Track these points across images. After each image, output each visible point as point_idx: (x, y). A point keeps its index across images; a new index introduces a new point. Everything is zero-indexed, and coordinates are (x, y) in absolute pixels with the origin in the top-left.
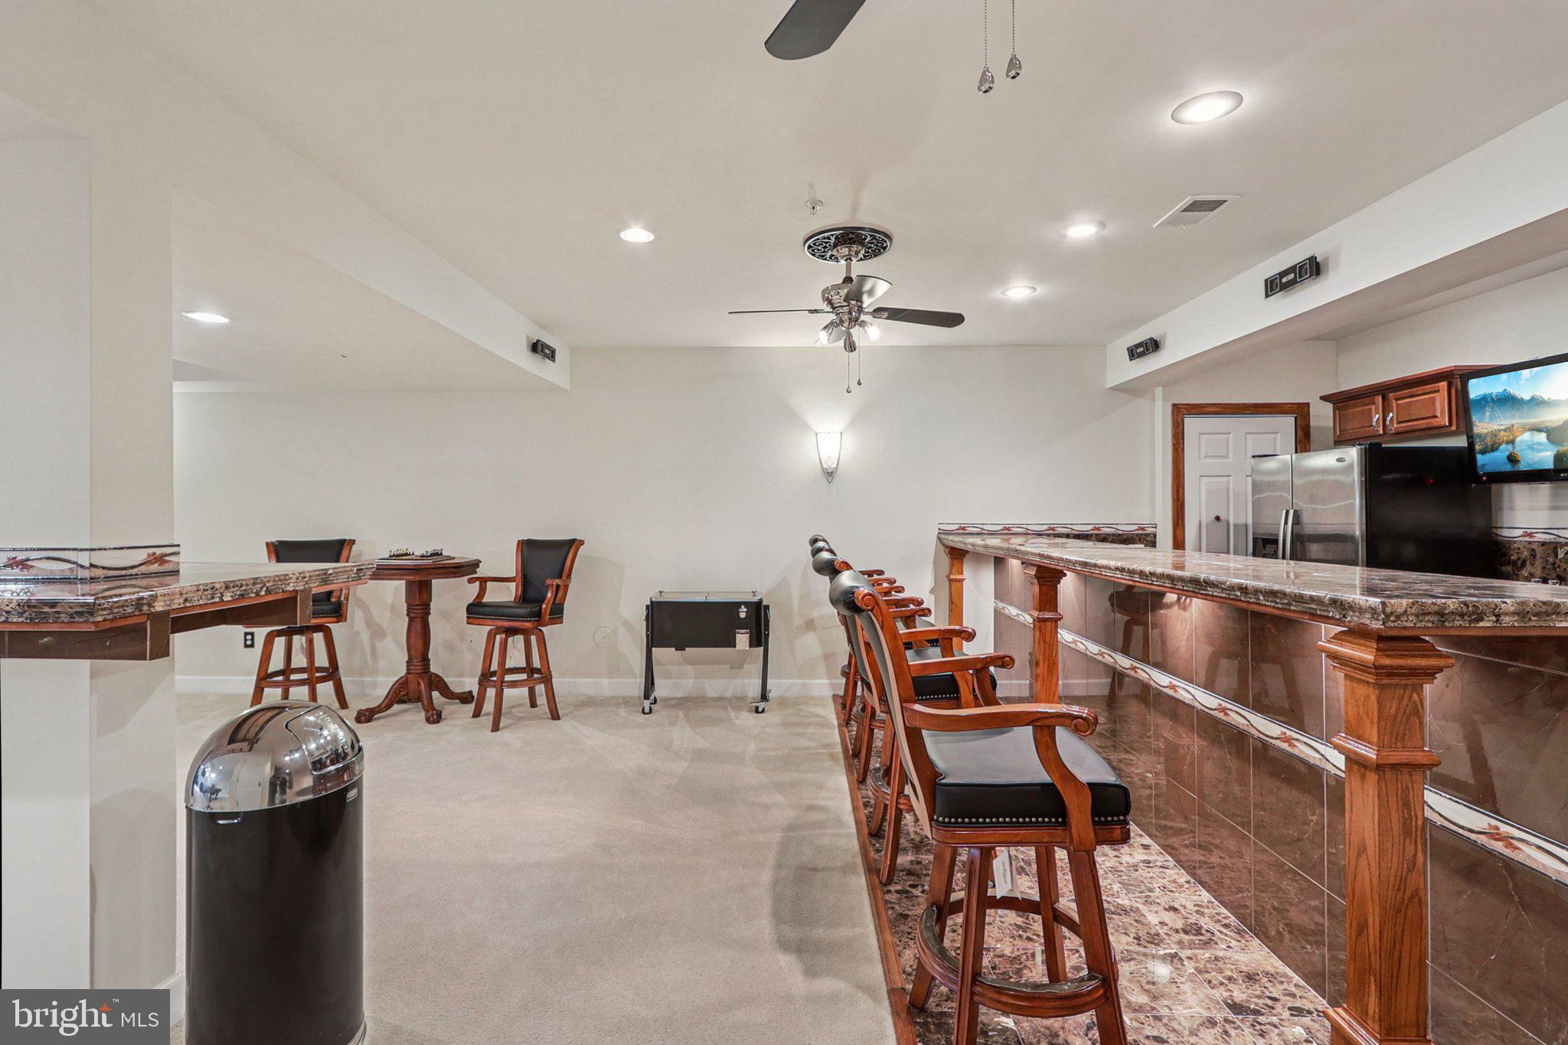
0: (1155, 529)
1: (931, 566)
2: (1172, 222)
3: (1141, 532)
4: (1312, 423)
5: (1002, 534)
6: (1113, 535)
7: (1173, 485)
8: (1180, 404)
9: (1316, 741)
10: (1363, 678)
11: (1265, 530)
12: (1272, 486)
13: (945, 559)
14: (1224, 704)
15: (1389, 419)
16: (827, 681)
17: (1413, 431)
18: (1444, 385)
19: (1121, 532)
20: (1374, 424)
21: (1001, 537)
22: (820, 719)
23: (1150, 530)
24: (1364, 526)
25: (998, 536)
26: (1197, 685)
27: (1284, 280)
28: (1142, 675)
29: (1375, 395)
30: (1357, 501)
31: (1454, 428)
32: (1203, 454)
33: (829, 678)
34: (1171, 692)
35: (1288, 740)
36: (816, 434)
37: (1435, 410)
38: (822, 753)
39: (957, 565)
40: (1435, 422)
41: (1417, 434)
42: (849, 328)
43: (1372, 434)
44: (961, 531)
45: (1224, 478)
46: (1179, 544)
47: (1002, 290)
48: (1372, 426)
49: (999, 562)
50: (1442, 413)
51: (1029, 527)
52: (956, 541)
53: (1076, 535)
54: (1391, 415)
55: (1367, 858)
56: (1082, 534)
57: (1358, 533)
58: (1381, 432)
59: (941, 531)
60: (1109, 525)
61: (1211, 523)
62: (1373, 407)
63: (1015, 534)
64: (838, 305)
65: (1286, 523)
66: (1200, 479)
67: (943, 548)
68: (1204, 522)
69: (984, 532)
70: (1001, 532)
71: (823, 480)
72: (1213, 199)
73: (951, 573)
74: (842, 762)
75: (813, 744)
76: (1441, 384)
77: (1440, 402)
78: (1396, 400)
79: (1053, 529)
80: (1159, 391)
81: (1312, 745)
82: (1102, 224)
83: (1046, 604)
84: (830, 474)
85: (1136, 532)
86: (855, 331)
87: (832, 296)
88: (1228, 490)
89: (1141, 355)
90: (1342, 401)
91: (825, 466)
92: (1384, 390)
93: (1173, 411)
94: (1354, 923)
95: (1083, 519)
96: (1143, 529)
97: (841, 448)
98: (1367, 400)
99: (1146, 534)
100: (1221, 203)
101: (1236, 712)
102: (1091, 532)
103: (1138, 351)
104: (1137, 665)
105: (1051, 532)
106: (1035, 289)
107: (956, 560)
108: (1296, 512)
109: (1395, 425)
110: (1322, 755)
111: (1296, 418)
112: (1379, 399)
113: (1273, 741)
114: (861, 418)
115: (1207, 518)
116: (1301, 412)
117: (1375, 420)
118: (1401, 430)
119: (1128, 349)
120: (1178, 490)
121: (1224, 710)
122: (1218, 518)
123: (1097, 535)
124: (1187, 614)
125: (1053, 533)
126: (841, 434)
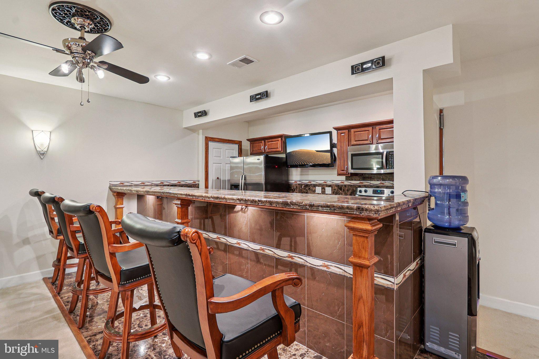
0: (198, 182)
1: (106, 201)
2: (234, 64)
3: (194, 183)
4: (243, 148)
5: (141, 186)
6: (185, 185)
7: (205, 167)
8: (207, 137)
9: (303, 256)
10: (361, 235)
11: (234, 182)
12: (237, 167)
13: (113, 199)
14: (263, 247)
15: (266, 148)
16: (39, 271)
17: (272, 152)
18: (280, 139)
19: (187, 184)
20: (262, 149)
21: (140, 187)
22: (38, 295)
23: (197, 183)
24: (265, 180)
25: (139, 187)
26: (250, 242)
27: (257, 97)
28: (223, 240)
29: (262, 140)
30: (263, 173)
31: (282, 152)
32: (214, 155)
33: (40, 269)
34: (238, 246)
35: (291, 257)
36: (32, 131)
37: (278, 146)
38: (47, 318)
39: (120, 201)
40: (278, 150)
41: (273, 153)
42: (82, 68)
43: (261, 152)
44: (121, 185)
45: (219, 164)
46: (207, 187)
47: (155, 75)
48: (261, 150)
49: (140, 197)
50: (280, 147)
51: (153, 182)
52: (120, 189)
53: (171, 185)
54: (266, 147)
55: (363, 300)
56: (174, 185)
57: (263, 182)
58: (264, 152)
59: (111, 185)
60: (183, 181)
61: (216, 179)
62: (261, 144)
63: (147, 185)
64: (75, 51)
65: (242, 179)
67: (111, 193)
68: (214, 180)
69: (132, 185)
70: (141, 185)
71: (37, 158)
72: (251, 59)
73: (116, 204)
74: (63, 319)
75: (38, 314)
76: (279, 139)
77: (279, 143)
78: (268, 142)
79: (162, 183)
80: (201, 131)
81: (302, 258)
82: (211, 55)
83: (184, 216)
84: (42, 154)
85: (193, 183)
86: (85, 71)
87: (71, 45)
88: (221, 168)
89: (199, 116)
90: (253, 141)
91: (38, 149)
92: (264, 139)
93: (205, 139)
94: (356, 325)
95: (174, 179)
96: (195, 182)
97: (50, 140)
98: (260, 142)
99: (196, 184)
100: (252, 62)
101: (268, 250)
102: (177, 184)
103: (199, 114)
104: (220, 237)
105: (162, 184)
106: (170, 78)
107: (120, 199)
108: (245, 176)
109: (267, 150)
110: (305, 260)
111: (238, 146)
112: (263, 141)
113: (285, 258)
115: (215, 178)
116: (239, 143)
117: (262, 148)
118: (269, 151)
119: (194, 113)
120: (207, 168)
121: (263, 250)
122: (218, 178)
123: (179, 185)
124: (246, 215)
125: (163, 184)
126: (51, 132)
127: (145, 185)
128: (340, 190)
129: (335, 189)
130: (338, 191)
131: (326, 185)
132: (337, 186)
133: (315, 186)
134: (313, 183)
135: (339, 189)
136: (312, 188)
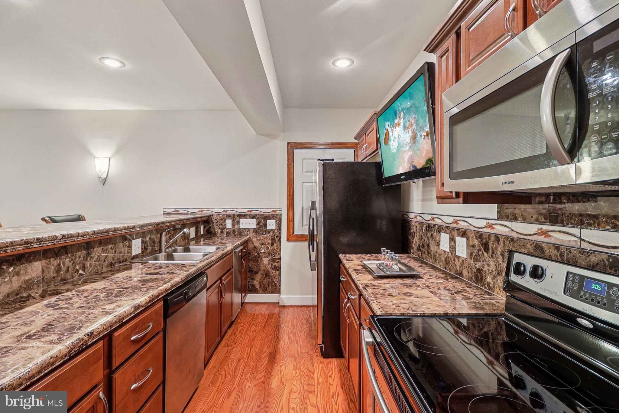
0: (280, 212)
3: (274, 213)
6: (259, 215)
7: (287, 187)
8: (291, 143)
19: (263, 213)
23: (278, 212)
32: (304, 171)
44: (176, 212)
51: (213, 210)
56: (242, 214)
59: (165, 212)
60: (256, 209)
63: (205, 213)
66: (303, 184)
69: (188, 213)
70: (198, 213)
71: (100, 184)
80: (281, 135)
84: (104, 181)
85: (271, 213)
91: (100, 176)
93: (288, 146)
95: (242, 206)
96: (275, 211)
99: (276, 214)
102: (247, 213)
109: (367, 151)
111: (354, 151)
114: (120, 150)
116: (356, 147)
120: (290, 190)
123: (249, 215)
125: (226, 213)
126: (110, 158)
127: (203, 213)
128: (485, 251)
129: (473, 246)
130: (480, 253)
131: (458, 229)
132: (478, 235)
133: (440, 229)
134: (438, 222)
135: (482, 245)
136: (435, 233)
